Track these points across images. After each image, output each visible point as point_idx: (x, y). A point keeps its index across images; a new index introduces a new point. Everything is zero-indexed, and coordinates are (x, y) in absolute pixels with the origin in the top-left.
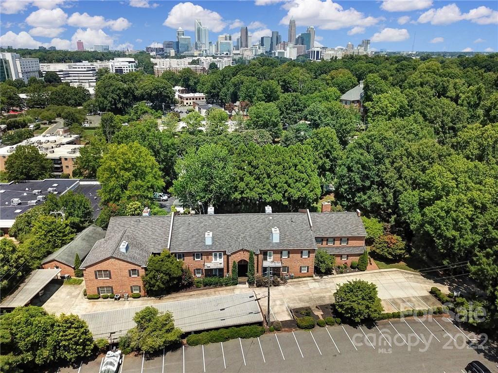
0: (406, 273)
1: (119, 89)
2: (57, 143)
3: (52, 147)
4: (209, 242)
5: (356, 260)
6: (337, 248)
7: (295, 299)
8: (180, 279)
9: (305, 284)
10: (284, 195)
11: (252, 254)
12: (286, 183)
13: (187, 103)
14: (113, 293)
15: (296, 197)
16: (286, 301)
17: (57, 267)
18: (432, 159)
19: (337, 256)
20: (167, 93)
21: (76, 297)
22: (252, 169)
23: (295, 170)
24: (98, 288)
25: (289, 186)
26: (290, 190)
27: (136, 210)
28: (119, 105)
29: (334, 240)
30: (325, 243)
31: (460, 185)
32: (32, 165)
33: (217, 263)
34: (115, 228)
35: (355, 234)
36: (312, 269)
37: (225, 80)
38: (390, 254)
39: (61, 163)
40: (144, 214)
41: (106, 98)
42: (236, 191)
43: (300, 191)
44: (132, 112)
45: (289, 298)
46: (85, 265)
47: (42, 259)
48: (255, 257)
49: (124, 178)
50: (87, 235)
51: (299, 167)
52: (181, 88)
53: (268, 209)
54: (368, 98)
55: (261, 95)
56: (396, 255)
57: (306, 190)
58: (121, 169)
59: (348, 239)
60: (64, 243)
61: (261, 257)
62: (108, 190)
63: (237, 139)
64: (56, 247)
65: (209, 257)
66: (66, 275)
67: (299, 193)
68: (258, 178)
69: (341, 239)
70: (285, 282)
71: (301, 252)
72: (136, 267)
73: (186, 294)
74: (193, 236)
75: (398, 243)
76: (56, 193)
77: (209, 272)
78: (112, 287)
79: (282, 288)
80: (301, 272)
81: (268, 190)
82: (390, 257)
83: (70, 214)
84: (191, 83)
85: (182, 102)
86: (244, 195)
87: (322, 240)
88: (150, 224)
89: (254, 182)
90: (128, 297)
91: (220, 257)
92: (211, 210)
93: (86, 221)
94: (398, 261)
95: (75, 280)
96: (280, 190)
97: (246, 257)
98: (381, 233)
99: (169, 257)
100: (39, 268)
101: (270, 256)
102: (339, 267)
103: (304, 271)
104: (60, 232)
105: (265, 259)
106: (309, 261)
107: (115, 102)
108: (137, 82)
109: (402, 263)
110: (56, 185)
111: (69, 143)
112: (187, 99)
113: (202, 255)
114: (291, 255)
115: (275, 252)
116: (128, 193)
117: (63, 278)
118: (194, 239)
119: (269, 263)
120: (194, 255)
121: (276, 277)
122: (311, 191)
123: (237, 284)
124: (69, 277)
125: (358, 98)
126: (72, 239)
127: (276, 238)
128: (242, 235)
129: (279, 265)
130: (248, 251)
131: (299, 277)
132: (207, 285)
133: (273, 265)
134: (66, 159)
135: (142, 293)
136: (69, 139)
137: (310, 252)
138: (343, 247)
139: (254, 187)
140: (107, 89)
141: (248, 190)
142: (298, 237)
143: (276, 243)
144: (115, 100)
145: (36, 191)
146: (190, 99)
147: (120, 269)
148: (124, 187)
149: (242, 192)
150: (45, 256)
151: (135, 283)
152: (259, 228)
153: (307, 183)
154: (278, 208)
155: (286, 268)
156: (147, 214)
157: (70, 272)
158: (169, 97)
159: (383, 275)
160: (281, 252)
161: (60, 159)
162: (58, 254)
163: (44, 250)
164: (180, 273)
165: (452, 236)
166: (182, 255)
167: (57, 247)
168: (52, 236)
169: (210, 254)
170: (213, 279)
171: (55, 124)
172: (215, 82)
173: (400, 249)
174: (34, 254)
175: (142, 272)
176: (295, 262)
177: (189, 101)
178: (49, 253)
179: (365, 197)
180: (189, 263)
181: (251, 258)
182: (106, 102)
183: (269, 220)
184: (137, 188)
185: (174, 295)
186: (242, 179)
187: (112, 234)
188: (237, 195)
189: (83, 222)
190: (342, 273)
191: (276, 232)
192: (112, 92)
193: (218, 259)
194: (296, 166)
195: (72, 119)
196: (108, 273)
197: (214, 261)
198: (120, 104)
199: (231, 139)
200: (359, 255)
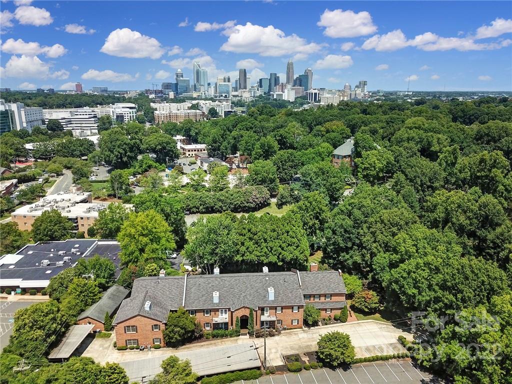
0: (380, 323)
1: (125, 144)
2: (72, 202)
3: (68, 207)
4: (216, 300)
5: (338, 313)
6: (322, 303)
7: (287, 348)
8: (193, 332)
9: (295, 334)
10: (278, 257)
11: (251, 310)
12: (280, 246)
13: (189, 155)
14: (138, 345)
15: (288, 259)
16: (279, 349)
17: (90, 323)
18: (400, 226)
19: (323, 310)
20: (171, 148)
21: (107, 348)
22: (252, 236)
23: (288, 235)
24: (126, 341)
25: (283, 249)
26: (283, 253)
27: (153, 271)
28: (125, 159)
29: (320, 296)
30: (312, 299)
31: (419, 251)
32: (56, 227)
33: (222, 318)
34: (139, 289)
35: (337, 291)
36: (301, 322)
37: (226, 134)
38: (366, 307)
39: (77, 222)
40: (161, 275)
41: (112, 152)
42: (238, 254)
43: (292, 254)
44: (137, 165)
45: (282, 347)
46: (117, 322)
47: (77, 316)
48: (254, 313)
49: (142, 243)
50: (112, 294)
51: (291, 233)
52: (183, 138)
53: (266, 269)
54: (358, 154)
55: (259, 151)
56: (371, 309)
57: (297, 253)
58: (139, 235)
59: (331, 295)
60: (94, 302)
61: (259, 312)
62: (128, 253)
63: (238, 195)
64: (86, 305)
65: (217, 313)
66: (98, 330)
67: (291, 255)
68: (257, 243)
69: (325, 296)
70: (280, 333)
71: (292, 308)
72: (158, 323)
73: (198, 344)
74: (203, 296)
75: (373, 297)
76: (78, 254)
77: (216, 326)
78: (138, 340)
79: (276, 338)
80: (292, 324)
81: (265, 253)
82: (366, 310)
83: (98, 276)
84: (193, 133)
85: (184, 154)
86: (245, 258)
87: (310, 297)
88: (167, 286)
89: (253, 247)
90: (151, 347)
91: (226, 313)
92: (217, 270)
93: (111, 281)
94: (374, 313)
95: (105, 334)
96: (275, 253)
97: (247, 312)
98: (360, 289)
99: (184, 313)
100: (75, 324)
101: (267, 311)
102: (324, 320)
103: (295, 323)
104: (91, 293)
105: (263, 314)
106: (299, 315)
107: (121, 155)
108: (140, 133)
109: (377, 315)
110: (77, 246)
111: (82, 202)
112: (189, 151)
113: (210, 311)
114: (284, 310)
115: (271, 308)
116: (145, 256)
117: (95, 332)
118: (204, 298)
119: (266, 317)
120: (204, 312)
121: (272, 329)
122: (301, 253)
123: (239, 335)
124: (100, 332)
125: (350, 153)
126: (100, 298)
127: (271, 297)
128: (244, 294)
129: (274, 319)
130: (249, 308)
131: (291, 329)
132: (215, 336)
133: (269, 319)
134: (82, 218)
135: (162, 345)
136: (82, 197)
137: (299, 307)
138: (328, 302)
139: (253, 251)
140: (113, 143)
141: (248, 253)
142: (290, 295)
143: (272, 301)
144: (121, 154)
145: (61, 253)
146: (192, 151)
147: (144, 324)
148: (142, 250)
149: (243, 255)
150: (79, 314)
151: (157, 337)
152: (257, 288)
153: (297, 247)
154: (273, 267)
155: (280, 321)
156: (163, 275)
157: (101, 327)
158: (173, 151)
159: (361, 326)
160: (276, 308)
161: (77, 219)
162: (90, 311)
163: (78, 308)
164: (193, 327)
165: (413, 293)
166: (194, 312)
167: (88, 305)
168: (84, 296)
169: (217, 310)
170: (220, 332)
171: (62, 177)
172: (216, 136)
173: (375, 303)
174: (71, 312)
175: (163, 327)
176: (287, 316)
177: (191, 153)
178: (82, 311)
179: (347, 256)
180: (200, 318)
181: (251, 314)
182: (112, 156)
183: (266, 280)
184: (153, 251)
185: (188, 346)
186: (243, 244)
187: (137, 294)
188: (239, 258)
189: (107, 282)
190: (326, 324)
191: (271, 291)
192: (119, 147)
193: (224, 314)
194: (288, 232)
195: (81, 174)
196: (135, 328)
197: (220, 316)
198: (126, 158)
199: (232, 195)
200: (341, 309)
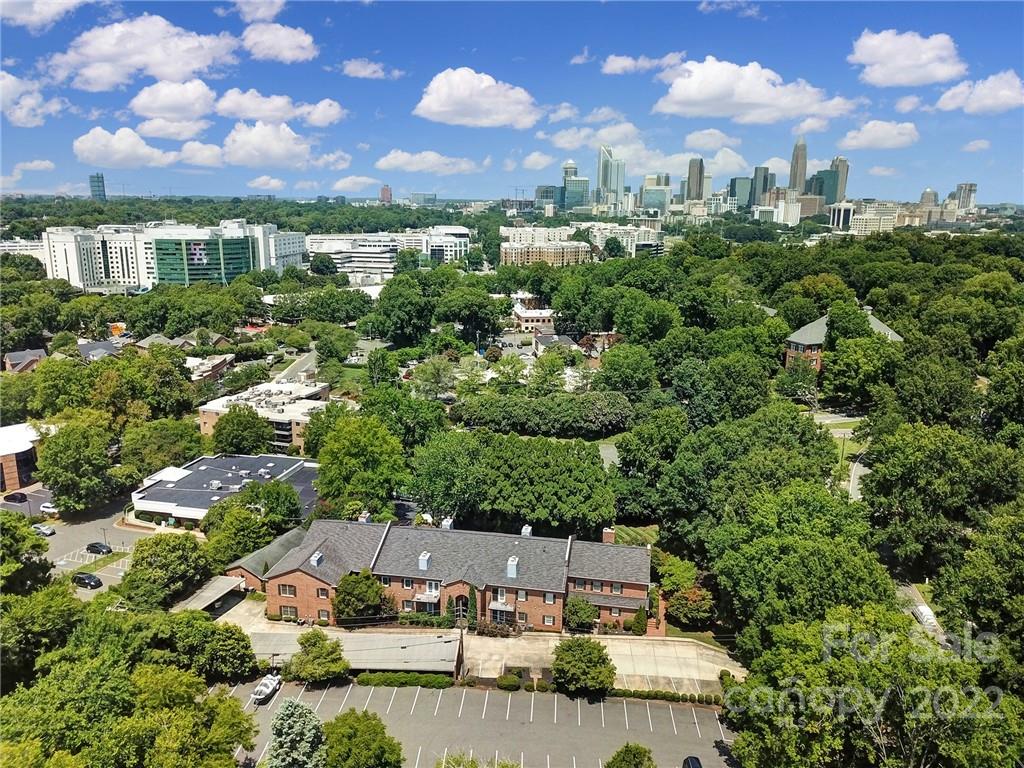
0: (705, 647)
1: (410, 303)
2: (293, 396)
3: (284, 404)
4: (423, 566)
5: (631, 617)
6: (607, 597)
7: (520, 657)
8: (377, 609)
9: (544, 640)
10: (551, 511)
11: (473, 589)
12: (556, 494)
13: (527, 328)
14: (297, 616)
15: (568, 517)
16: (506, 656)
17: (243, 577)
18: (777, 479)
19: (606, 608)
20: (487, 314)
21: (255, 615)
22: (508, 471)
23: (570, 476)
24: (281, 607)
25: (560, 499)
26: (560, 504)
27: (354, 513)
28: (408, 330)
29: (602, 585)
30: (588, 587)
31: (783, 525)
32: (245, 433)
33: (429, 595)
34: (316, 534)
35: (633, 580)
36: (559, 622)
37: (590, 293)
38: (685, 616)
39: (290, 429)
40: (360, 520)
41: (388, 316)
42: (486, 499)
43: (575, 508)
44: (428, 340)
45: (512, 655)
46: (269, 576)
47: (227, 564)
48: (478, 595)
49: (348, 467)
50: (288, 540)
51: (576, 473)
52: (530, 296)
53: (527, 530)
55: (641, 326)
56: (693, 620)
57: (584, 508)
58: (346, 454)
59: (623, 586)
60: (256, 547)
61: (489, 594)
62: (326, 480)
63: (570, 405)
64: (246, 550)
65: (423, 586)
66: (251, 588)
67: (573, 511)
68: (517, 484)
69: (611, 584)
70: (520, 633)
71: (544, 595)
72: (326, 587)
73: (384, 630)
74: (406, 556)
75: (703, 600)
76: (268, 477)
77: (421, 606)
78: (296, 608)
79: (510, 641)
80: (544, 623)
81: (530, 502)
82: (684, 620)
83: (272, 510)
84: (545, 288)
85: (519, 325)
86: (495, 507)
87: (585, 583)
88: (358, 534)
89: (510, 489)
90: (313, 623)
91: (436, 588)
92: (447, 522)
93: (291, 521)
94: (703, 629)
95: (260, 595)
96: (546, 504)
97: (465, 591)
98: (689, 584)
99: (368, 578)
100: (221, 574)
101: (502, 595)
102: (605, 625)
103: (549, 622)
104: (254, 533)
105: (495, 599)
106: (555, 609)
107: (402, 324)
108: (448, 286)
109: (710, 634)
110: (271, 465)
111: (309, 397)
112: (527, 321)
113: (412, 582)
114: (529, 597)
115: (509, 590)
116: (349, 487)
117: (246, 590)
118: (408, 559)
119: (500, 604)
120: (402, 581)
121: (505, 625)
122: (594, 510)
123: (452, 627)
124: (253, 591)
125: (821, 341)
126: (268, 543)
127: (512, 573)
128: (470, 563)
129: (510, 608)
130: (468, 584)
131: (541, 631)
132: (415, 623)
133: (503, 608)
134: (298, 424)
135: (331, 620)
136: (312, 390)
137: (556, 596)
138: (616, 597)
139: (510, 496)
140: (392, 302)
141: (501, 500)
142: (545, 574)
143: (512, 579)
144: (402, 321)
145: (243, 472)
146: (532, 321)
147: (307, 585)
148: (347, 479)
149: (494, 502)
150: (231, 561)
151: (324, 608)
152: (495, 555)
153: (588, 498)
154: (541, 529)
155: (524, 616)
156: (364, 520)
157: (256, 584)
158: (488, 321)
159: (668, 645)
160: (516, 592)
161: (290, 424)
162: (247, 560)
163: (231, 553)
164: (377, 601)
165: (749, 596)
166: (388, 580)
167: (248, 551)
168: (243, 535)
169: (422, 582)
170: (424, 617)
171: (307, 354)
172: (571, 297)
173: (704, 612)
174: (218, 557)
175: (332, 593)
176: (534, 608)
177: (530, 325)
178: (237, 558)
179: (690, 527)
180: (395, 590)
181: (472, 592)
182: (389, 323)
183: (514, 546)
184: (364, 482)
185: (368, 630)
186: (494, 483)
187: (310, 542)
188: (485, 506)
189: (286, 523)
190: (606, 633)
191: (512, 562)
192: (400, 308)
193: (433, 590)
194: (570, 471)
195: (330, 351)
196: (293, 590)
197: (428, 592)
198: (410, 328)
199: (559, 405)
200: (635, 611)
